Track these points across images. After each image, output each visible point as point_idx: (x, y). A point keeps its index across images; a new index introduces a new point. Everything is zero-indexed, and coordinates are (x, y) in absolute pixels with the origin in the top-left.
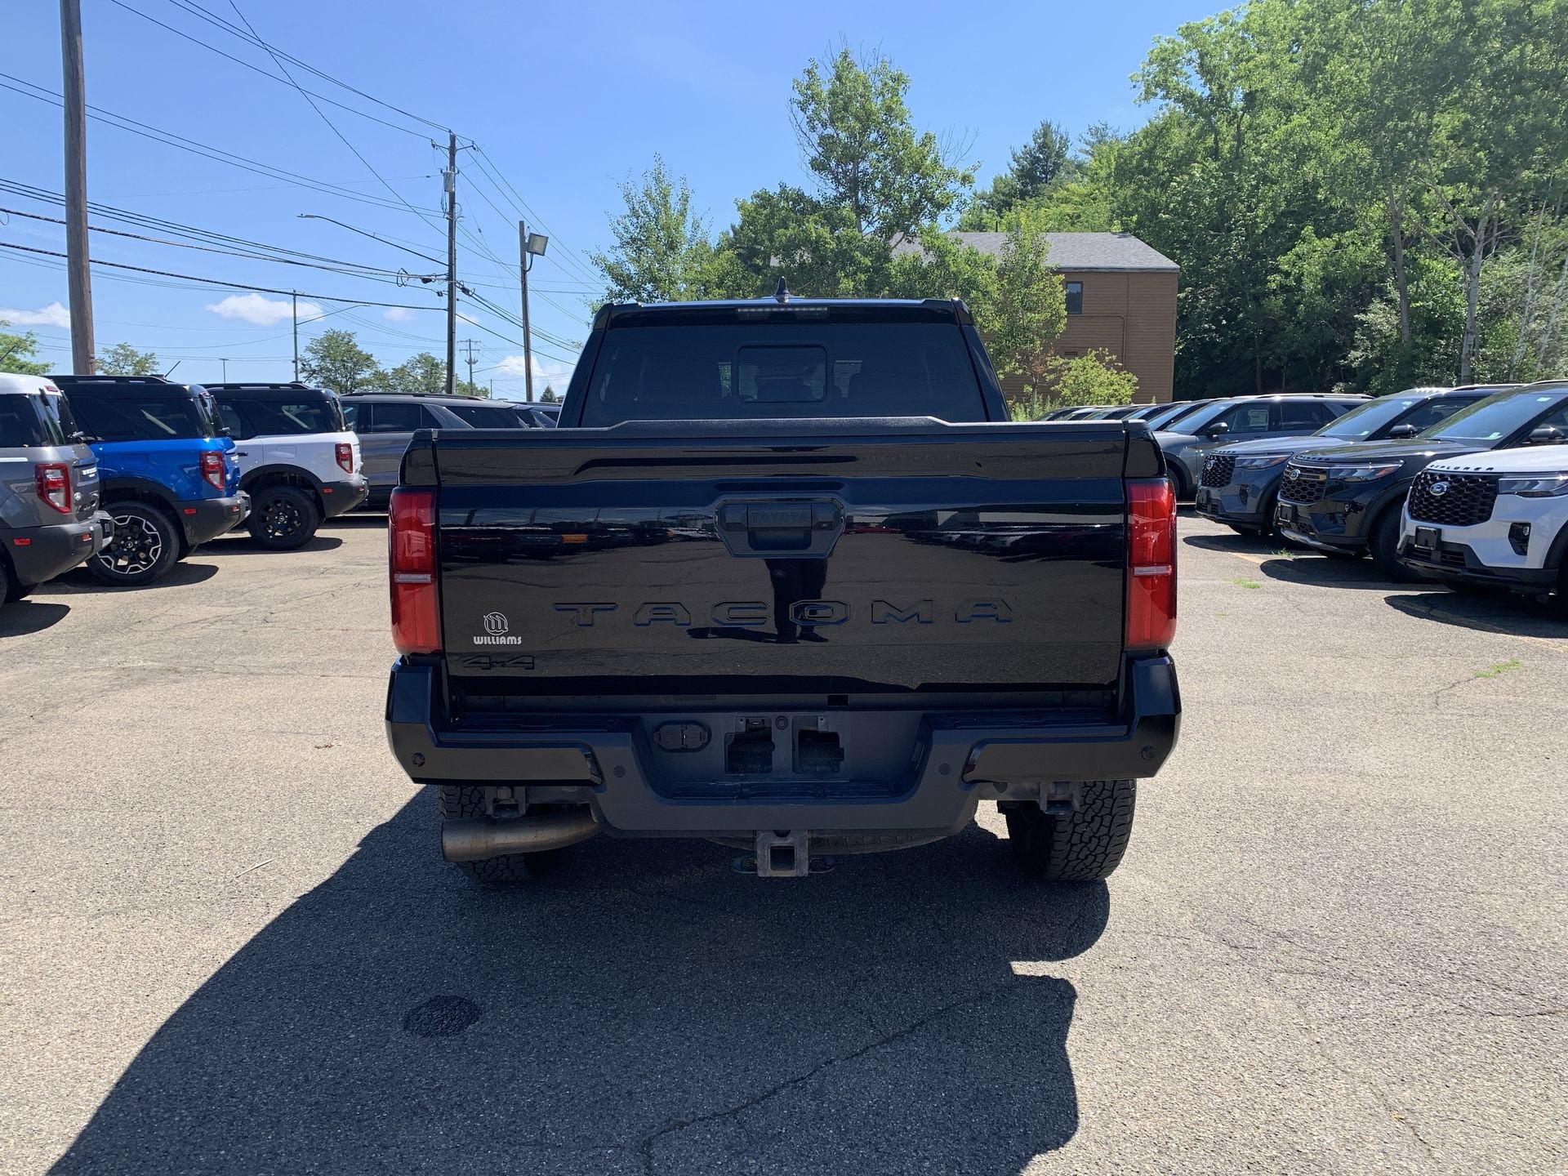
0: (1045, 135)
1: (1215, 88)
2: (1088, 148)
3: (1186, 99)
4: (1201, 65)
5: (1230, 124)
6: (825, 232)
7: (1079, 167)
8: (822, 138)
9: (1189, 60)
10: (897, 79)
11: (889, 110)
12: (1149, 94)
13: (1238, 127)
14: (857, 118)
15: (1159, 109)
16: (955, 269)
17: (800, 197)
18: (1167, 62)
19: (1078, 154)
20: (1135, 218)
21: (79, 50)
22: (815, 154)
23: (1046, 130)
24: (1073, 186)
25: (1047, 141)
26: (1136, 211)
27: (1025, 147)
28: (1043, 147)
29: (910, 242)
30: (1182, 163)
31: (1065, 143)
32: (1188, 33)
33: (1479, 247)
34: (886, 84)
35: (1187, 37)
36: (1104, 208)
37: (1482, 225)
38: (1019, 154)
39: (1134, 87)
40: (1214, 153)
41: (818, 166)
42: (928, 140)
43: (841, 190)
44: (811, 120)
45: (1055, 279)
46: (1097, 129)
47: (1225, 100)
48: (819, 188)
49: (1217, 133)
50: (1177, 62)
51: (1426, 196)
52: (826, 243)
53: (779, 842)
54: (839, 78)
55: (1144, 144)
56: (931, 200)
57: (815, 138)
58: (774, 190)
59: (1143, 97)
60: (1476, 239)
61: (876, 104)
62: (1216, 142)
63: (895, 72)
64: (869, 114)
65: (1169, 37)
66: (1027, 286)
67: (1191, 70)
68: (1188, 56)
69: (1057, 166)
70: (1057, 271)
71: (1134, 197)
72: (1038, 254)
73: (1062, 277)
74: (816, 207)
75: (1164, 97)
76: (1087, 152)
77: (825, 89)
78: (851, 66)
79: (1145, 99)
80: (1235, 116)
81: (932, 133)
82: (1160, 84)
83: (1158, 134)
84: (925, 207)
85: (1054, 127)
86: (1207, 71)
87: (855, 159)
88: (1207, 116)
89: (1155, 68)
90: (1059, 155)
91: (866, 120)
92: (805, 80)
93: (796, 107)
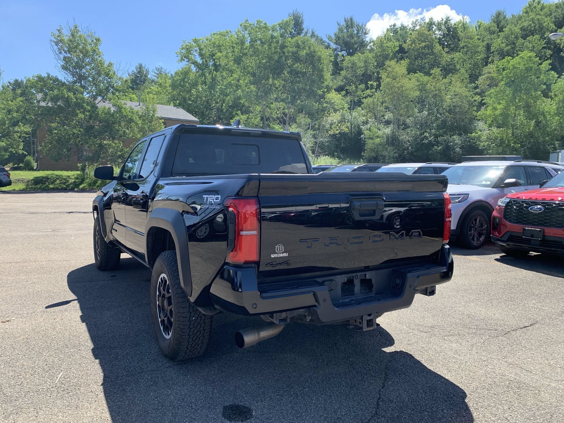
0: (140, 68)
1: (204, 61)
2: (156, 75)
3: (195, 63)
4: (200, 53)
5: (209, 74)
6: (71, 94)
7: (153, 81)
8: (65, 58)
9: (196, 50)
10: (98, 40)
11: (94, 51)
12: (182, 60)
13: (212, 75)
14: (82, 52)
15: (184, 64)
16: (125, 114)
17: (56, 80)
18: (189, 50)
19: (152, 76)
20: (178, 102)
22: (62, 64)
23: (141, 67)
24: (152, 87)
25: (141, 70)
26: (178, 99)
27: (133, 71)
28: (139, 72)
29: (104, 102)
30: (195, 85)
31: (147, 72)
32: (196, 41)
33: (287, 123)
34: (93, 41)
35: (195, 42)
36: (165, 98)
37: (288, 116)
38: (131, 74)
39: (177, 56)
40: (204, 83)
41: (64, 68)
42: (110, 64)
43: (75, 79)
44: (59, 49)
45: (160, 121)
46: (159, 69)
47: (208, 65)
48: (64, 77)
49: (205, 76)
50: (192, 50)
51: (272, 105)
52: (72, 99)
53: (369, 318)
54: (73, 35)
55: (181, 77)
56: (113, 87)
57: (62, 56)
58: (44, 75)
59: (180, 60)
60: (286, 120)
61: (89, 48)
62: (205, 79)
63: (96, 36)
64: (87, 52)
65: (189, 41)
66: (151, 122)
67: (196, 54)
68: (195, 49)
69: (145, 80)
70: (162, 118)
71: (179, 94)
72: (154, 111)
73: (163, 120)
74: (63, 84)
75: (188, 61)
76: (155, 76)
77: (66, 39)
78: (78, 31)
79: (181, 61)
80: (211, 72)
81: (112, 63)
82: (186, 55)
83: (186, 73)
84: (110, 90)
85: (143, 65)
86: (201, 55)
87: (81, 67)
88: (202, 70)
89: (184, 51)
90: (146, 76)
91: (86, 54)
92: (57, 33)
93: (53, 44)
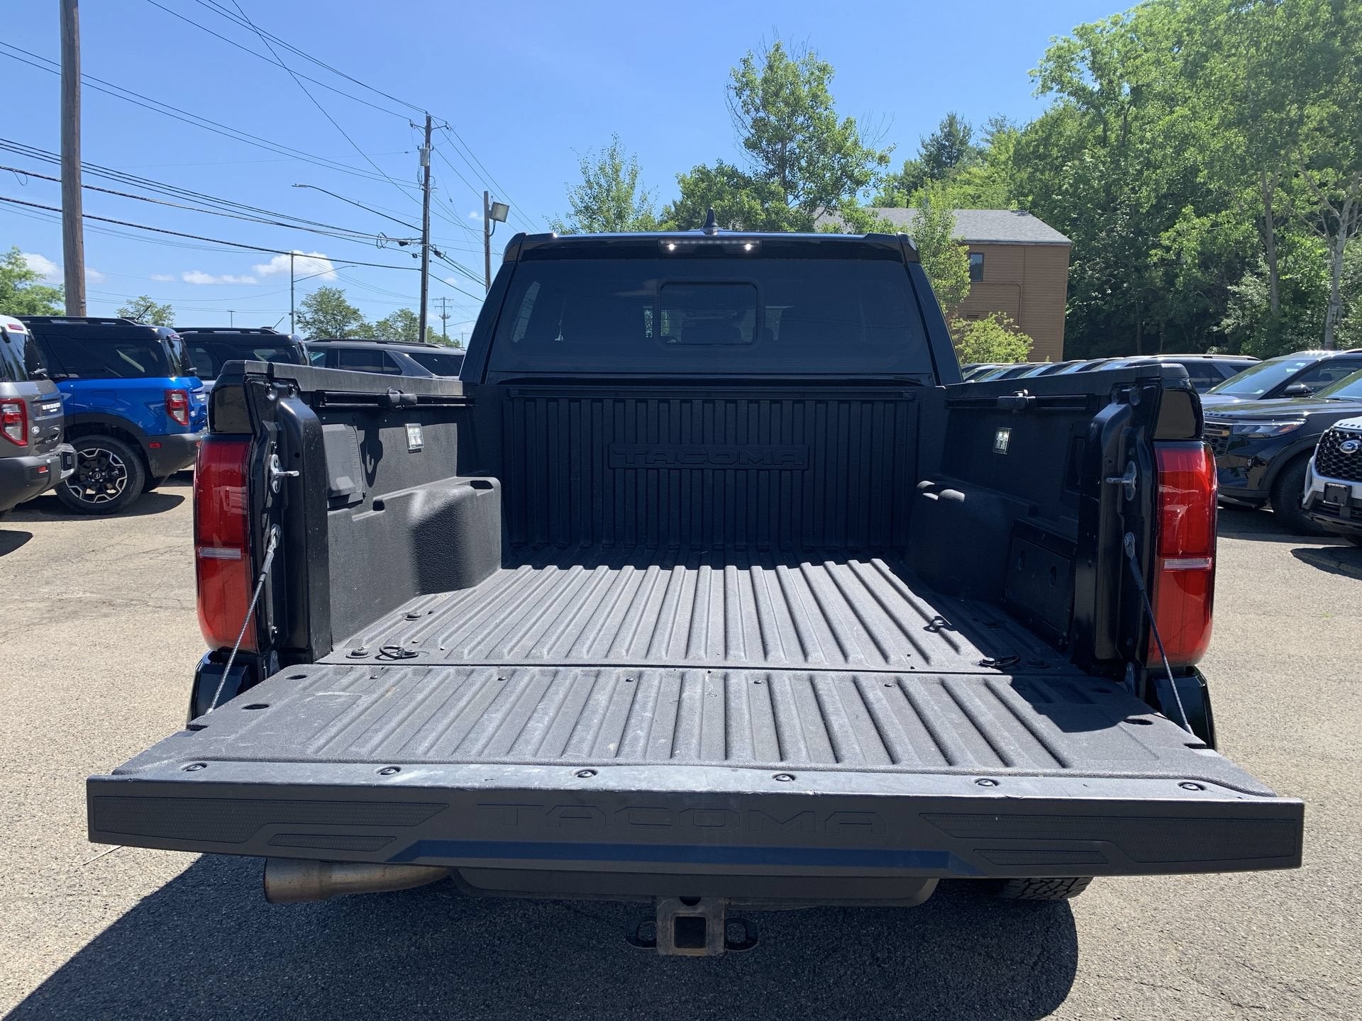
0: (951, 125)
1: (1105, 83)
2: (989, 138)
3: (1080, 92)
4: (1093, 62)
5: (1118, 116)
6: (757, 205)
7: (980, 153)
8: (755, 121)
9: (1083, 58)
10: (823, 69)
11: (815, 97)
12: (1045, 88)
13: (1125, 118)
14: (787, 104)
15: (1054, 101)
17: (733, 174)
18: (1062, 60)
19: (979, 142)
20: (1030, 198)
21: (76, 21)
22: (747, 135)
23: (952, 121)
24: (974, 170)
25: (952, 130)
26: (1031, 192)
27: (933, 135)
28: (949, 135)
29: (831, 214)
30: (1075, 149)
31: (968, 132)
32: (1083, 33)
33: (1344, 227)
34: (812, 73)
35: (1081, 37)
36: (1002, 190)
37: (1346, 207)
38: (927, 141)
39: (1033, 81)
40: (1103, 141)
41: (751, 145)
42: (849, 124)
43: (771, 167)
44: (745, 103)
45: (960, 249)
46: (997, 121)
47: (1114, 93)
48: (751, 165)
49: (1106, 124)
50: (1072, 59)
51: (1295, 180)
52: (757, 214)
53: (685, 912)
54: (771, 67)
55: (1040, 133)
56: (851, 177)
57: (748, 120)
58: (712, 166)
59: (1040, 91)
60: (1341, 220)
61: (804, 91)
62: (1105, 131)
63: (821, 63)
64: (798, 100)
65: (1066, 37)
66: (935, 255)
67: (1084, 67)
68: (1082, 54)
69: (960, 152)
70: (962, 243)
71: (1031, 178)
72: (945, 227)
73: (967, 248)
74: (748, 182)
75: (1060, 91)
76: (987, 141)
77: (758, 76)
78: (783, 56)
79: (1042, 92)
80: (1123, 108)
81: (853, 118)
82: (1057, 77)
83: (1053, 123)
84: (846, 183)
85: (958, 118)
86: (1098, 69)
87: (783, 139)
88: (1097, 108)
89: (1051, 65)
90: (963, 143)
91: (795, 105)
92: (741, 68)
93: (732, 93)
